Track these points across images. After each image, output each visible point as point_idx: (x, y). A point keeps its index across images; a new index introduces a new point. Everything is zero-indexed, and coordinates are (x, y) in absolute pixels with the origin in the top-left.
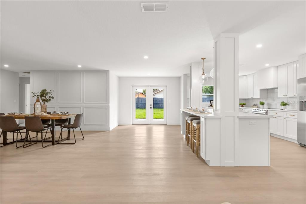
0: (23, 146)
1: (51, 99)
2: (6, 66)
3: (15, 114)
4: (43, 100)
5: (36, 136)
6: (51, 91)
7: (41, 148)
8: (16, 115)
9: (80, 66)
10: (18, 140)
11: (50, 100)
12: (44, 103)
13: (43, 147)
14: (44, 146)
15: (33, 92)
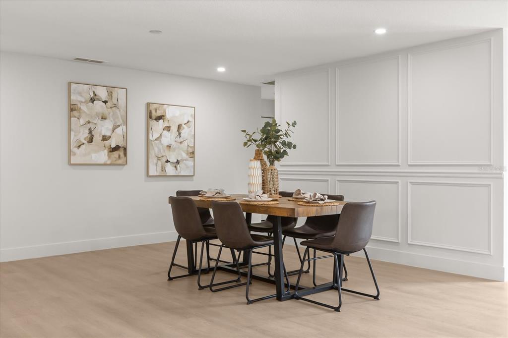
0: (210, 286)
1: (288, 150)
2: (221, 70)
3: (207, 195)
4: (269, 154)
5: (267, 262)
6: (289, 125)
7: (244, 303)
8: (208, 197)
9: (381, 31)
10: (220, 264)
11: (285, 153)
12: (272, 163)
13: (250, 302)
14: (251, 298)
15: (244, 131)
